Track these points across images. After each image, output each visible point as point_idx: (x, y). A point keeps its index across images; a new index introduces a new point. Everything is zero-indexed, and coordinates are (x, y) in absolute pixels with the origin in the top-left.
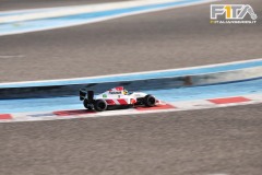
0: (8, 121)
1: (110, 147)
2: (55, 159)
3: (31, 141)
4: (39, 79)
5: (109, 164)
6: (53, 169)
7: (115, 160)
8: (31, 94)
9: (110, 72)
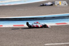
0: (23, 27)
1: (50, 34)
2: (36, 37)
3: (29, 32)
4: (31, 16)
5: (50, 38)
6: (35, 39)
7: (51, 38)
8: (29, 20)
9: (49, 14)
